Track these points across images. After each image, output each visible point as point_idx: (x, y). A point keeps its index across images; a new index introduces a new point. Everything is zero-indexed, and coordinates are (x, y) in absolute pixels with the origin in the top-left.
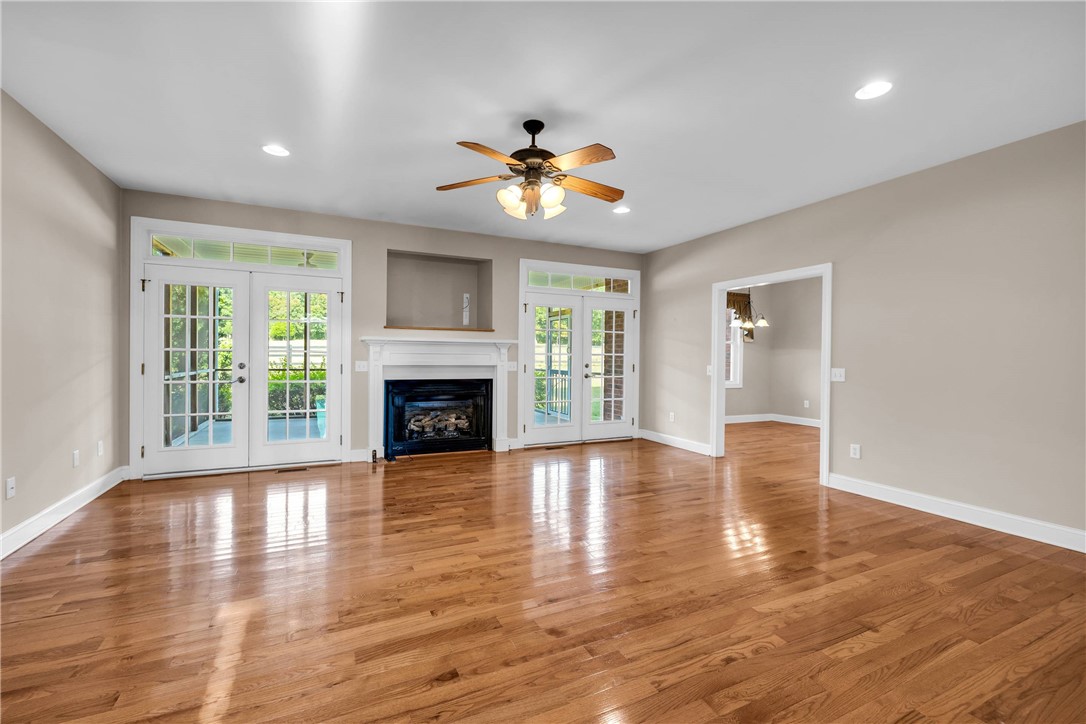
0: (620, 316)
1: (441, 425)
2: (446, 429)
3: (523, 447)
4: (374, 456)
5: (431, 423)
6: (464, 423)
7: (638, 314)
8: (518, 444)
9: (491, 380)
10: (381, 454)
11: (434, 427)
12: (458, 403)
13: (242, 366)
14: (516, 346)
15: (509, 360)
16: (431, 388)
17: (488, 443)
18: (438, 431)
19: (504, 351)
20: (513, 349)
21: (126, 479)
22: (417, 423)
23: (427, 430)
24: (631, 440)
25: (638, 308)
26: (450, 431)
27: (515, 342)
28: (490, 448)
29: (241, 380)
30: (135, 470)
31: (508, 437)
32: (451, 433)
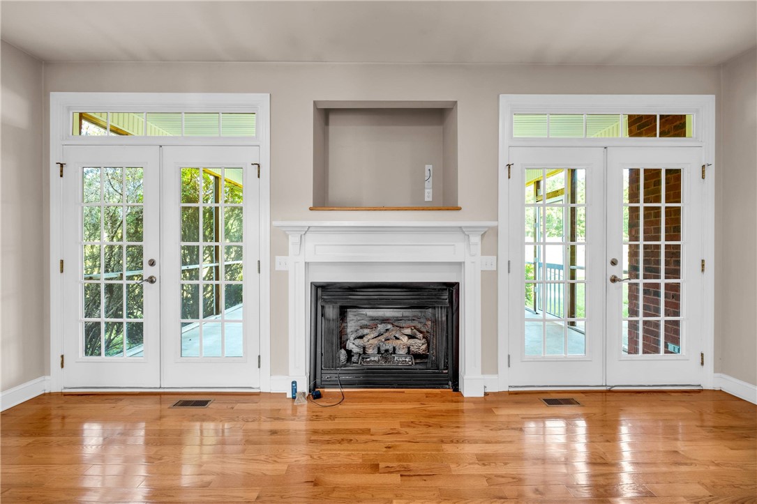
0: (674, 176)
1: (389, 346)
2: (394, 352)
3: (506, 389)
4: (294, 390)
5: (375, 341)
6: (419, 345)
7: (710, 172)
8: (499, 384)
9: (457, 284)
10: (303, 387)
11: (379, 349)
12: (416, 312)
13: (152, 263)
14: (495, 231)
15: (483, 254)
16: (372, 294)
17: (453, 379)
18: (386, 354)
19: (475, 239)
20: (490, 236)
21: (47, 392)
22: (358, 341)
23: (370, 351)
24: (699, 391)
25: (712, 160)
26: (400, 355)
27: (492, 224)
28: (456, 388)
29: (151, 280)
30: (55, 382)
31: (483, 373)
32: (401, 359)
